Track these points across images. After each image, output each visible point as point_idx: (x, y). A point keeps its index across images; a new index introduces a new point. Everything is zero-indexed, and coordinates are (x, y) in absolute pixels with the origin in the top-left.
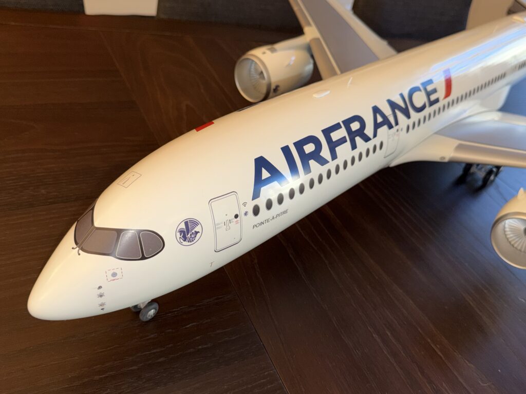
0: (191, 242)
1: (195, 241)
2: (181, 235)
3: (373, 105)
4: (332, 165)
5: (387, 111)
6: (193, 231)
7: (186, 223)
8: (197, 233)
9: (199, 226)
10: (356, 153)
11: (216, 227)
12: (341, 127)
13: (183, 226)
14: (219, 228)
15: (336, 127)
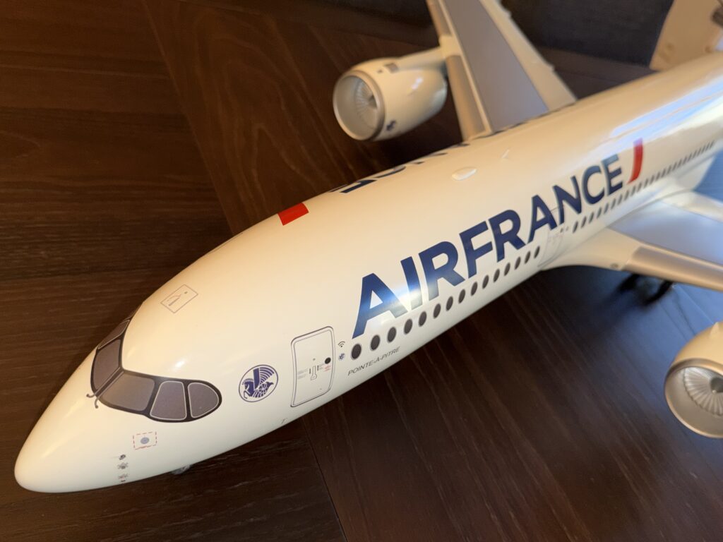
0: (259, 396)
1: (264, 396)
2: (246, 387)
3: (534, 195)
4: (467, 285)
5: (551, 202)
6: (264, 383)
7: (256, 372)
8: (269, 384)
9: (274, 375)
10: (502, 266)
11: (297, 375)
12: (486, 228)
13: (251, 376)
14: (300, 377)
15: (480, 228)
